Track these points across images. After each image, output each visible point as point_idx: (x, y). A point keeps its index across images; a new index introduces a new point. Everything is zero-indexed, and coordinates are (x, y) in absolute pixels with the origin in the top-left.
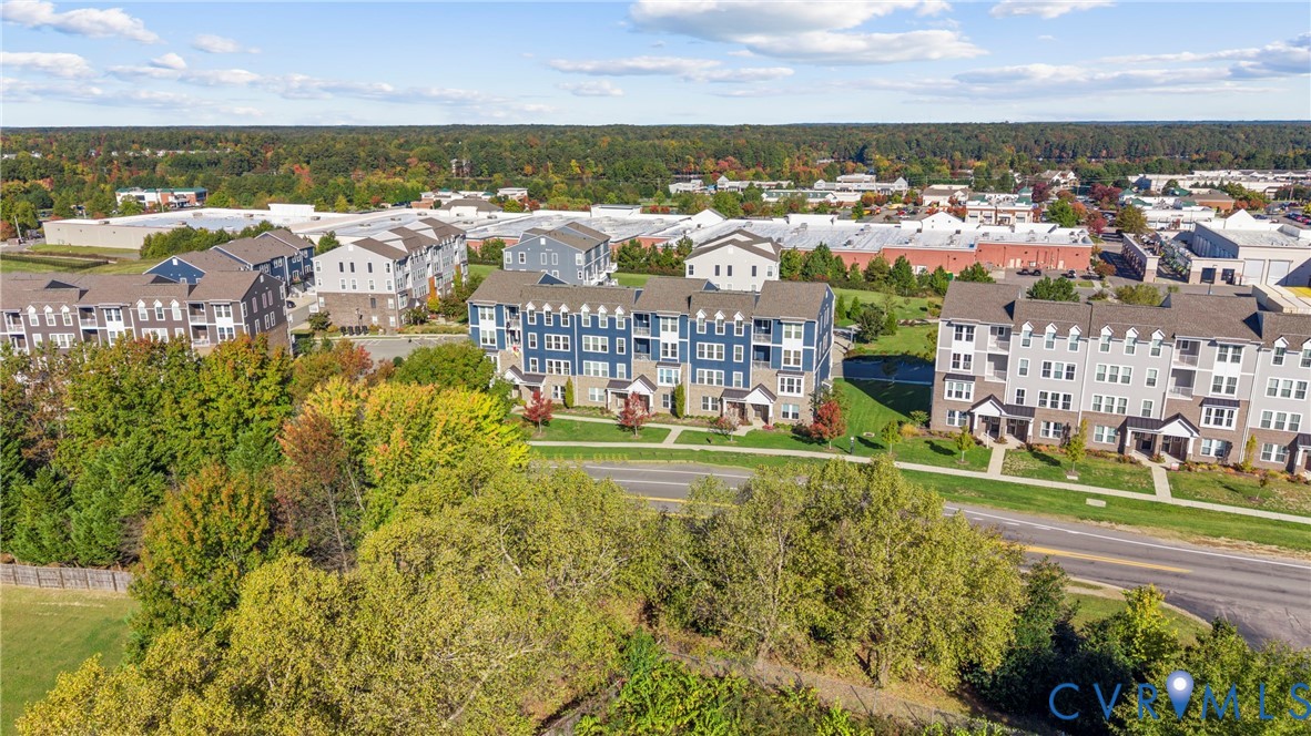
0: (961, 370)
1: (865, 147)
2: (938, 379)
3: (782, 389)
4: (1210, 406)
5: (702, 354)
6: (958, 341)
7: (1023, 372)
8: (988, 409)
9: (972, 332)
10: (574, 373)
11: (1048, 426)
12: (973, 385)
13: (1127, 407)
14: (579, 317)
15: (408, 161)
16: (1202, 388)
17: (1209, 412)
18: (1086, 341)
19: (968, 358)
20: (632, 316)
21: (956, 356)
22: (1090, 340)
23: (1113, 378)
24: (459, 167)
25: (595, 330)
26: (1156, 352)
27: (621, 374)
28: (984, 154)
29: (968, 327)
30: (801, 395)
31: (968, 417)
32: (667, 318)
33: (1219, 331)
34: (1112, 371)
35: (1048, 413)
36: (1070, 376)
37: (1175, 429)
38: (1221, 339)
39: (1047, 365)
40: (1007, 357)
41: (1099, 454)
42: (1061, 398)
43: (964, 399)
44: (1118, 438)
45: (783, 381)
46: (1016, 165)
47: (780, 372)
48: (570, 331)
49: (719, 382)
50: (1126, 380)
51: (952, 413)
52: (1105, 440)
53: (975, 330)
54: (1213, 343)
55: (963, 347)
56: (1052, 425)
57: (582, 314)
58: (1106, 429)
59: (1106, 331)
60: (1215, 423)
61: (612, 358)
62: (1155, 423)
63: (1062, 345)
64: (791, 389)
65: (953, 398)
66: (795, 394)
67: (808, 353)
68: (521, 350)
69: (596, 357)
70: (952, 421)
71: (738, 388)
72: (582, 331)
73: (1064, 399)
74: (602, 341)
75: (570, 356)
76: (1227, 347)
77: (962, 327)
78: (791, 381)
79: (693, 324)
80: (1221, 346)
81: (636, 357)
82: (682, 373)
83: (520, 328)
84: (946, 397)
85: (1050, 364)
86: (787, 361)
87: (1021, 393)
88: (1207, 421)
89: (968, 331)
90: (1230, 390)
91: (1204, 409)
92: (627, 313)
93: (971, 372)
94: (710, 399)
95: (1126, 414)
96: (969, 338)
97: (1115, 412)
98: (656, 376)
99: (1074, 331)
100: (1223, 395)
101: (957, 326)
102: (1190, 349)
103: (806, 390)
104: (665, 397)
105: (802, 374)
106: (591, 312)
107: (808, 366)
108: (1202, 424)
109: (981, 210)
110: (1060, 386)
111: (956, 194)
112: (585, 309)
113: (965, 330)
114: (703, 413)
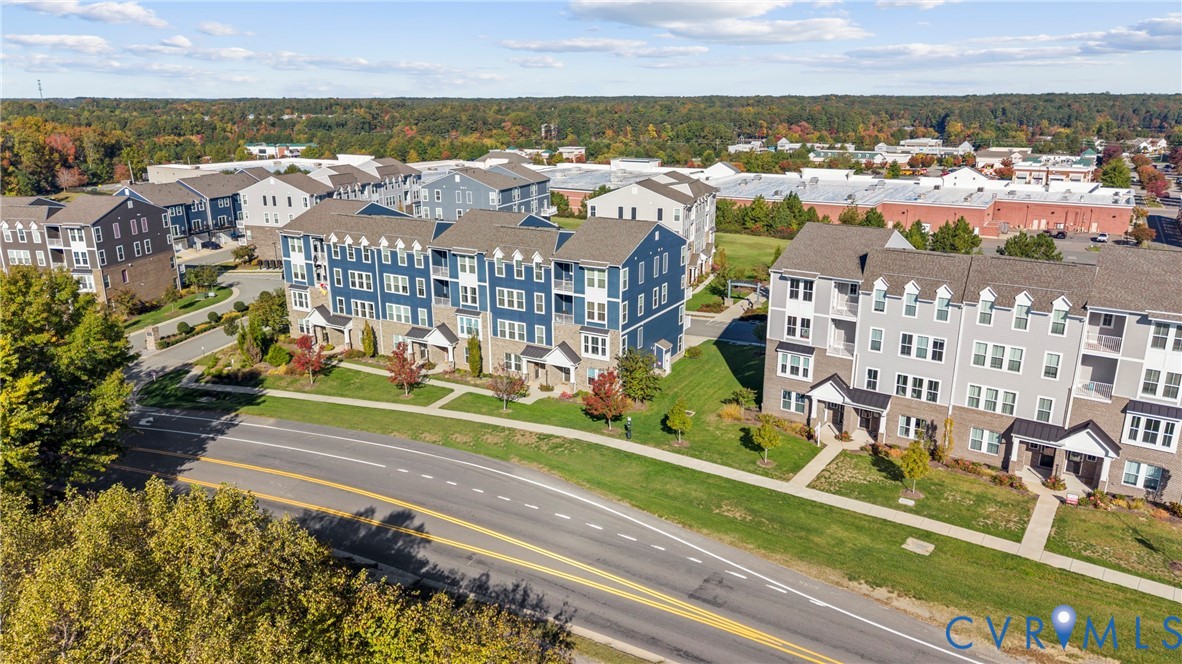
0: (797, 339)
1: (947, 115)
2: (770, 348)
3: (586, 350)
4: (1137, 414)
5: (502, 302)
6: (794, 300)
7: (876, 346)
8: (829, 393)
9: (811, 289)
10: (378, 318)
11: (908, 422)
12: (812, 359)
13: (1016, 405)
14: (379, 251)
15: (503, 125)
16: (1129, 386)
17: (1136, 422)
18: (959, 307)
19: (806, 323)
20: (429, 252)
21: (792, 321)
22: (965, 308)
23: (997, 363)
24: (548, 131)
25: (395, 268)
26: (1058, 329)
27: (423, 320)
28: (1074, 122)
29: (806, 282)
30: (607, 358)
31: (806, 400)
32: (464, 256)
33: (1156, 303)
34: (994, 353)
35: (908, 405)
36: (937, 356)
37: (1083, 443)
38: (1157, 314)
39: (907, 339)
40: (855, 323)
41: (970, 468)
42: (925, 385)
43: (800, 377)
44: (1003, 447)
45: (586, 339)
46: (1103, 133)
47: (583, 328)
48: (370, 268)
49: (521, 336)
50: (1015, 366)
51: (787, 395)
52: (984, 449)
53: (814, 286)
54: (1144, 320)
55: (799, 308)
56: (913, 421)
57: (381, 248)
58: (986, 433)
59: (987, 295)
60: (1146, 439)
61: (414, 302)
62: (1054, 432)
63: (928, 312)
64: (595, 350)
65: (789, 375)
66: (599, 357)
67: (613, 307)
68: (329, 288)
69: (398, 300)
70: (787, 405)
71: (540, 345)
72: (384, 268)
73: (930, 388)
74: (402, 280)
75: (372, 297)
76: (1167, 326)
77: (798, 281)
78: (595, 341)
79: (492, 265)
80: (1159, 325)
81: (437, 302)
82: (482, 323)
83: (326, 263)
84: (779, 373)
85: (911, 337)
86: (591, 315)
87: (873, 374)
88: (1133, 435)
89: (805, 288)
90: (1171, 392)
91: (1129, 417)
92: (424, 249)
93: (809, 342)
94: (513, 357)
95: (1014, 415)
96: (808, 297)
97: (999, 410)
98: (456, 325)
99: (943, 293)
100: (1159, 398)
101: (793, 280)
102: (1111, 326)
103: (611, 352)
104: (467, 350)
105: (607, 332)
106: (389, 246)
107: (613, 322)
108: (1125, 439)
109: (1031, 171)
110: (923, 368)
111: (1013, 156)
112: (384, 242)
113: (802, 285)
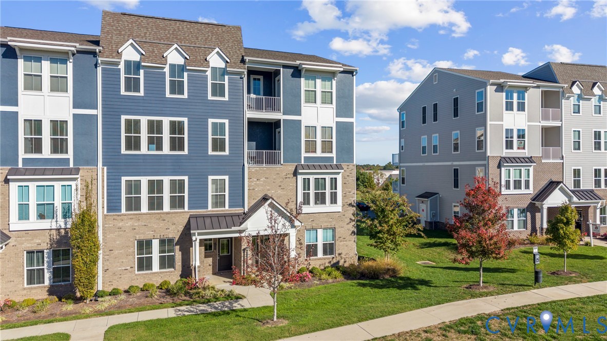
0: (515, 152)
2: (493, 165)
3: (306, 200)
5: (133, 143)
6: (509, 112)
7: (577, 146)
9: (523, 99)
12: (531, 169)
19: (521, 134)
21: (509, 133)
29: (518, 92)
30: (338, 207)
31: (527, 214)
39: (597, 135)
40: (560, 128)
43: (523, 191)
45: (306, 183)
47: (300, 167)
49: (177, 202)
53: (526, 96)
55: (515, 120)
64: (320, 199)
65: (512, 191)
66: (328, 208)
71: (219, 210)
77: (512, 92)
78: (320, 184)
79: (112, 75)
84: (505, 190)
85: (600, 132)
86: (311, 146)
87: (577, 173)
89: (519, 99)
93: (527, 153)
94: (156, 244)
96: (521, 107)
101: (507, 92)
103: (344, 196)
104: (33, 255)
105: (338, 167)
113: (515, 96)
114: (140, 278)
